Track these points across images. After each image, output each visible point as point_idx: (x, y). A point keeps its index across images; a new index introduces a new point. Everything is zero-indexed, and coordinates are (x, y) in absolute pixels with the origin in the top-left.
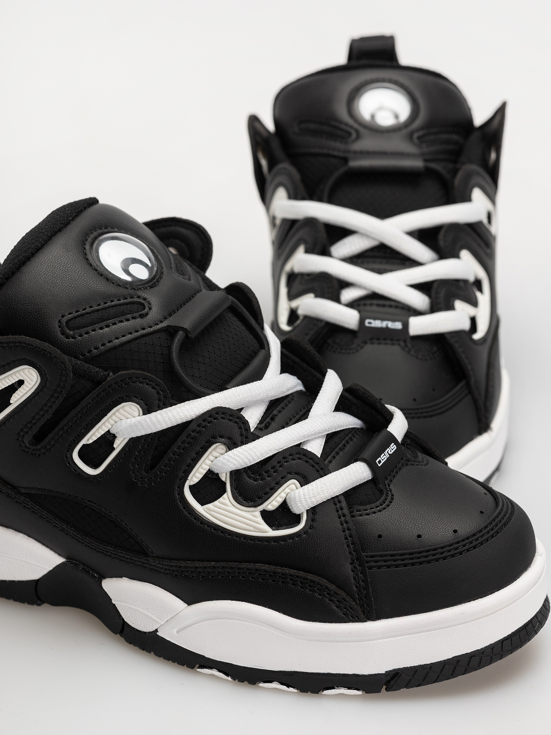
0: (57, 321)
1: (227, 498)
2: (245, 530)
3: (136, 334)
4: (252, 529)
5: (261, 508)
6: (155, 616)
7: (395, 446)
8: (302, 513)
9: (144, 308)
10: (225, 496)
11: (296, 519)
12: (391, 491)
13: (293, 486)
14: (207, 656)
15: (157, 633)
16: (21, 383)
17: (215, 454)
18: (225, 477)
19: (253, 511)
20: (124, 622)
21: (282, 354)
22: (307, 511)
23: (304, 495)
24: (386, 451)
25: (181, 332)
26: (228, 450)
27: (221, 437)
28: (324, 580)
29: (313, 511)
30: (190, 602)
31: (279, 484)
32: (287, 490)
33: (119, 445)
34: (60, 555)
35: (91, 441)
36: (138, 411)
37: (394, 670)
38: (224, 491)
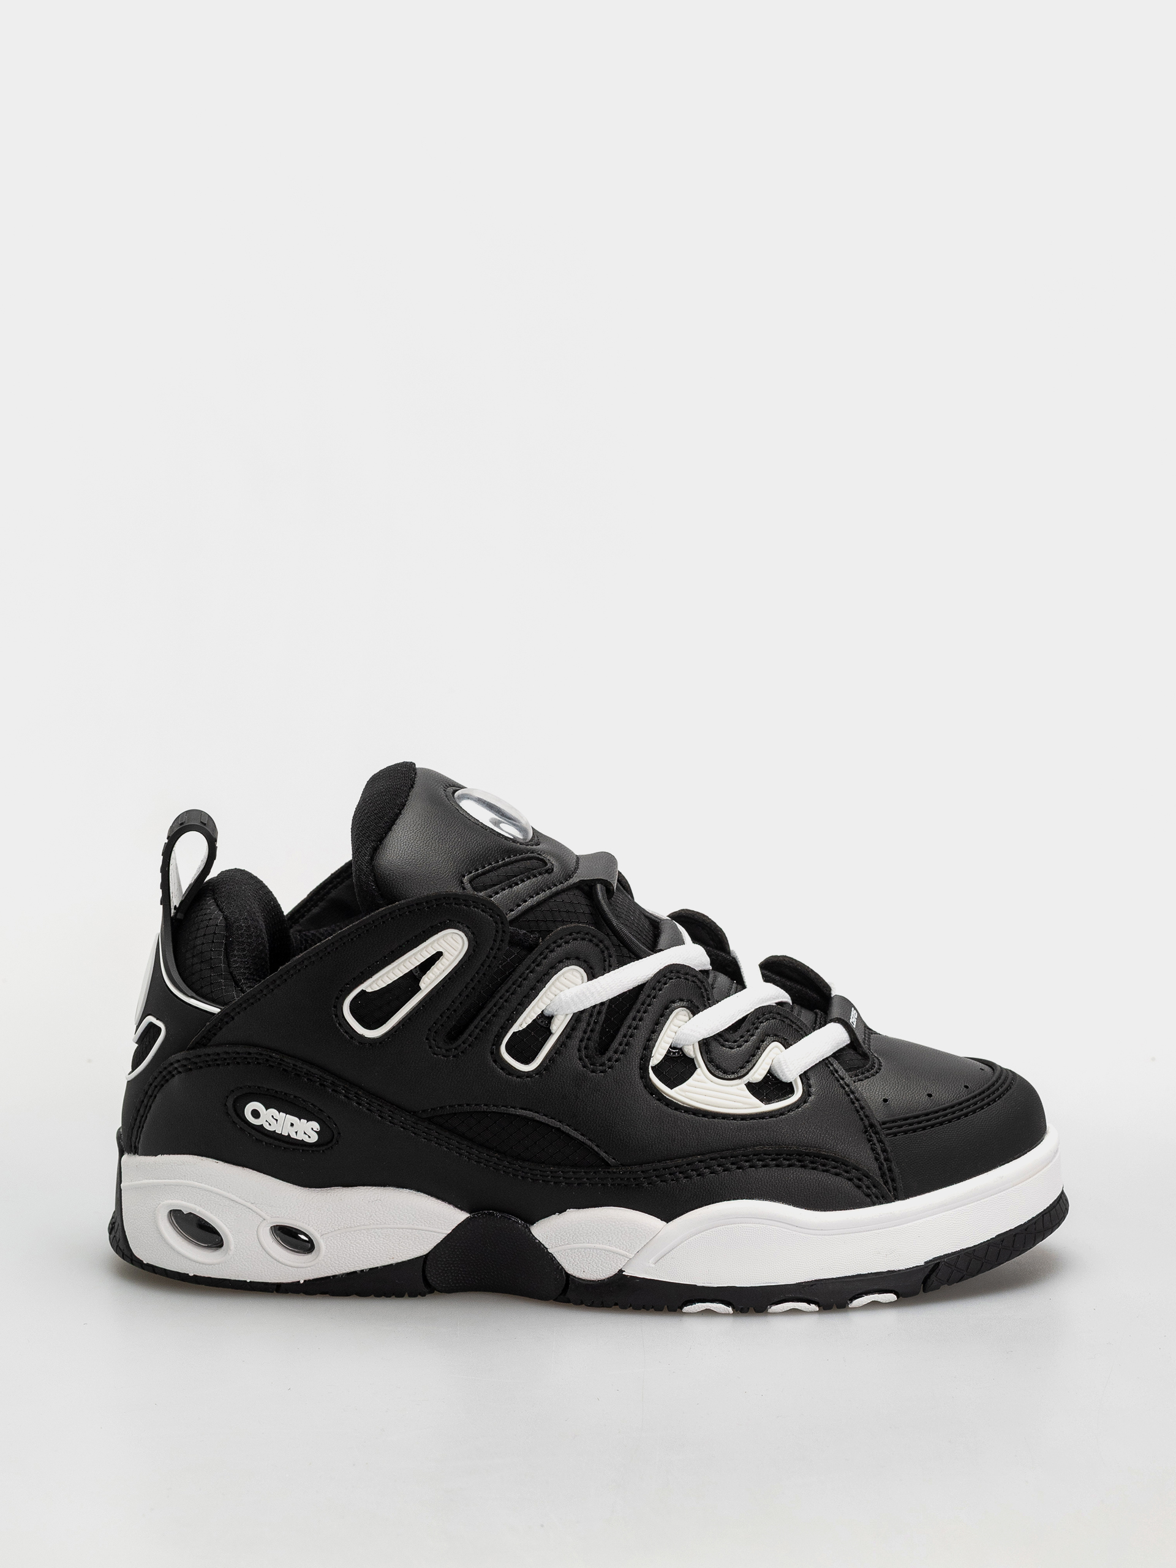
0: (459, 882)
1: (702, 1073)
3: (548, 892)
4: (740, 1105)
5: (746, 1079)
6: (621, 1248)
7: (856, 1012)
8: (795, 1080)
9: (546, 864)
10: (698, 1071)
11: (788, 1089)
12: (875, 1056)
13: (777, 1050)
14: (699, 1284)
15: (624, 1273)
16: (439, 955)
17: (678, 1022)
18: (693, 1051)
19: (738, 1085)
20: (568, 1275)
22: (800, 1076)
23: (792, 1059)
25: (599, 886)
26: (691, 1016)
27: (682, 1000)
30: (667, 1218)
31: (760, 1050)
32: (771, 1056)
33: (558, 1027)
34: (462, 1209)
35: (524, 1026)
36: (580, 978)
37: (935, 1259)
38: (696, 1067)
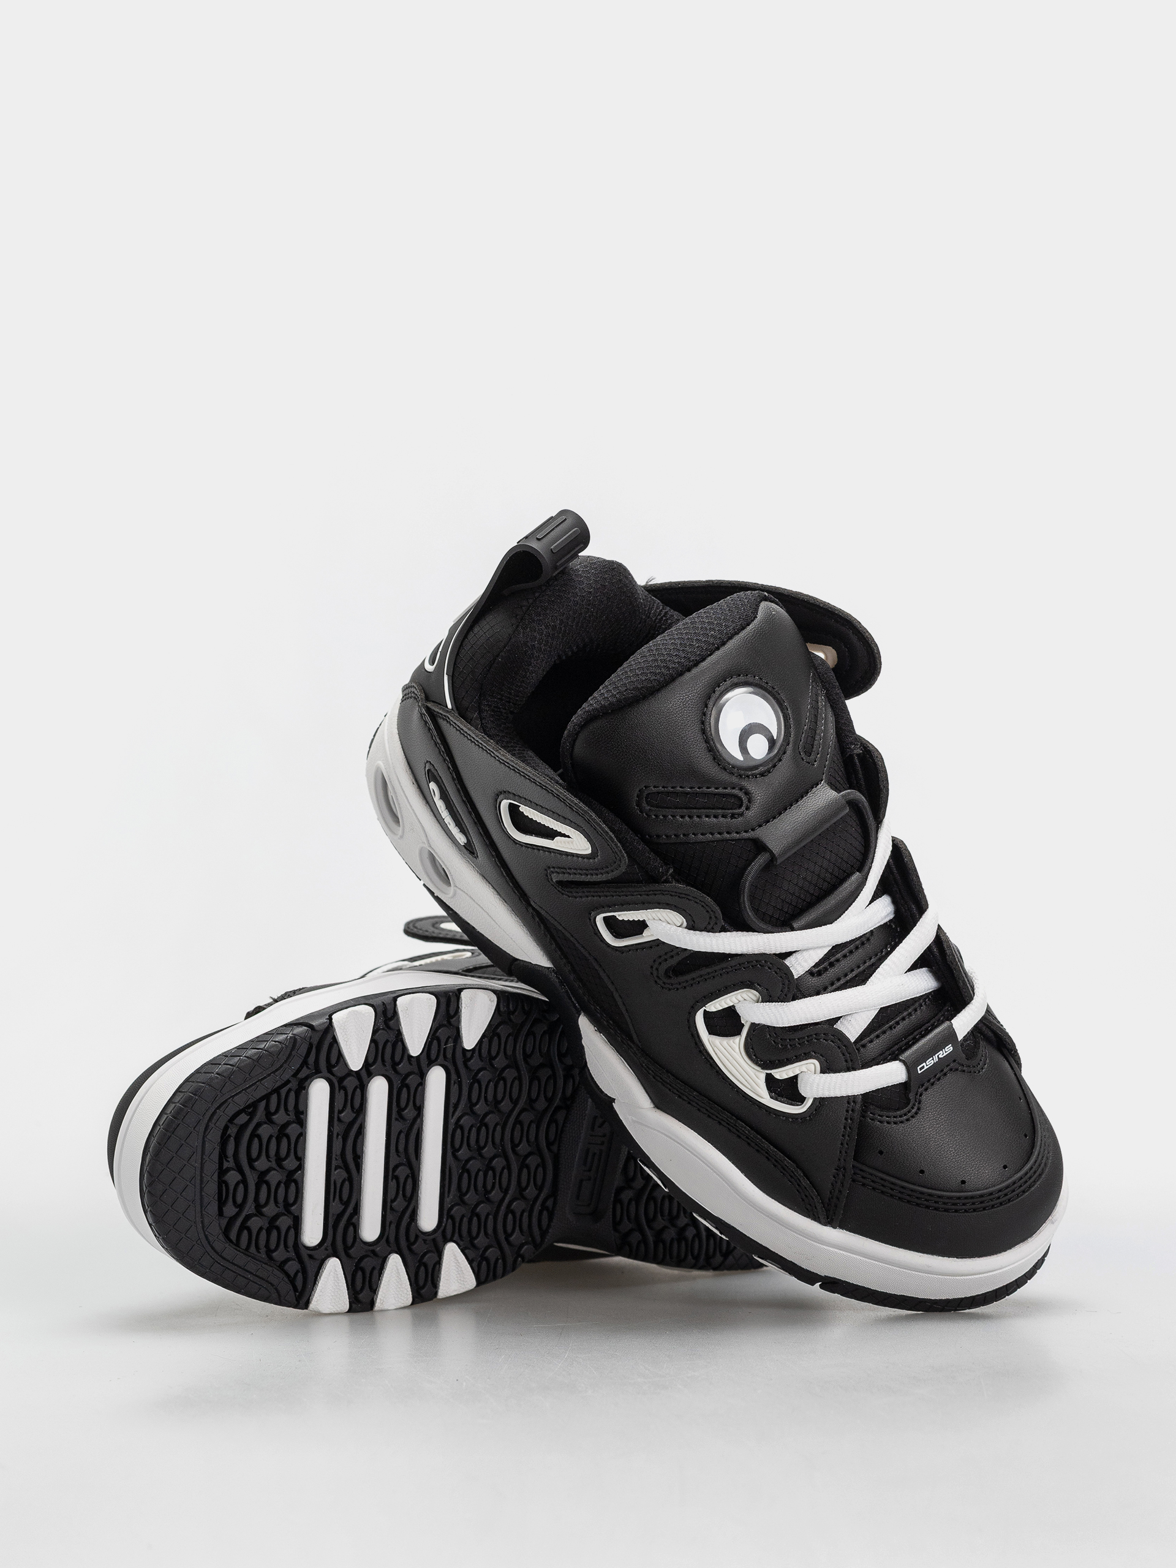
0: (638, 790)
2: (742, 1083)
4: (749, 1087)
5: (769, 1072)
6: (617, 1090)
7: (952, 1048)
8: (809, 1098)
9: (740, 806)
10: (737, 1038)
12: (919, 1103)
13: (812, 1067)
14: (652, 1160)
16: (568, 837)
17: (745, 996)
18: (745, 1022)
19: (759, 1071)
21: (888, 866)
23: (818, 1085)
24: (936, 1055)
25: (765, 854)
26: (760, 1000)
27: (760, 985)
28: (800, 1172)
29: (821, 1103)
30: (657, 1106)
31: (798, 1059)
32: (804, 1069)
33: (647, 937)
35: (620, 919)
36: (681, 923)
38: (739, 1033)
